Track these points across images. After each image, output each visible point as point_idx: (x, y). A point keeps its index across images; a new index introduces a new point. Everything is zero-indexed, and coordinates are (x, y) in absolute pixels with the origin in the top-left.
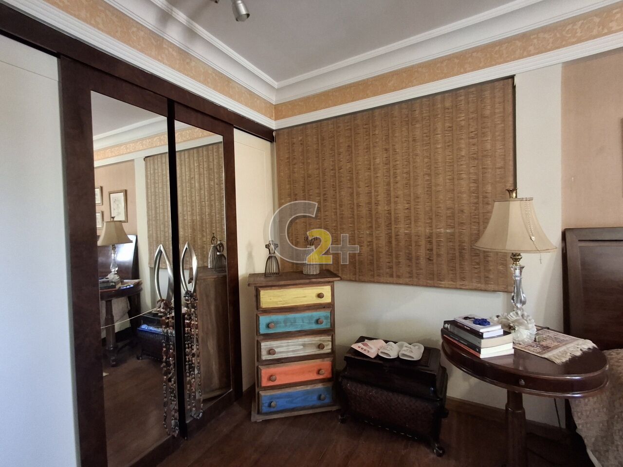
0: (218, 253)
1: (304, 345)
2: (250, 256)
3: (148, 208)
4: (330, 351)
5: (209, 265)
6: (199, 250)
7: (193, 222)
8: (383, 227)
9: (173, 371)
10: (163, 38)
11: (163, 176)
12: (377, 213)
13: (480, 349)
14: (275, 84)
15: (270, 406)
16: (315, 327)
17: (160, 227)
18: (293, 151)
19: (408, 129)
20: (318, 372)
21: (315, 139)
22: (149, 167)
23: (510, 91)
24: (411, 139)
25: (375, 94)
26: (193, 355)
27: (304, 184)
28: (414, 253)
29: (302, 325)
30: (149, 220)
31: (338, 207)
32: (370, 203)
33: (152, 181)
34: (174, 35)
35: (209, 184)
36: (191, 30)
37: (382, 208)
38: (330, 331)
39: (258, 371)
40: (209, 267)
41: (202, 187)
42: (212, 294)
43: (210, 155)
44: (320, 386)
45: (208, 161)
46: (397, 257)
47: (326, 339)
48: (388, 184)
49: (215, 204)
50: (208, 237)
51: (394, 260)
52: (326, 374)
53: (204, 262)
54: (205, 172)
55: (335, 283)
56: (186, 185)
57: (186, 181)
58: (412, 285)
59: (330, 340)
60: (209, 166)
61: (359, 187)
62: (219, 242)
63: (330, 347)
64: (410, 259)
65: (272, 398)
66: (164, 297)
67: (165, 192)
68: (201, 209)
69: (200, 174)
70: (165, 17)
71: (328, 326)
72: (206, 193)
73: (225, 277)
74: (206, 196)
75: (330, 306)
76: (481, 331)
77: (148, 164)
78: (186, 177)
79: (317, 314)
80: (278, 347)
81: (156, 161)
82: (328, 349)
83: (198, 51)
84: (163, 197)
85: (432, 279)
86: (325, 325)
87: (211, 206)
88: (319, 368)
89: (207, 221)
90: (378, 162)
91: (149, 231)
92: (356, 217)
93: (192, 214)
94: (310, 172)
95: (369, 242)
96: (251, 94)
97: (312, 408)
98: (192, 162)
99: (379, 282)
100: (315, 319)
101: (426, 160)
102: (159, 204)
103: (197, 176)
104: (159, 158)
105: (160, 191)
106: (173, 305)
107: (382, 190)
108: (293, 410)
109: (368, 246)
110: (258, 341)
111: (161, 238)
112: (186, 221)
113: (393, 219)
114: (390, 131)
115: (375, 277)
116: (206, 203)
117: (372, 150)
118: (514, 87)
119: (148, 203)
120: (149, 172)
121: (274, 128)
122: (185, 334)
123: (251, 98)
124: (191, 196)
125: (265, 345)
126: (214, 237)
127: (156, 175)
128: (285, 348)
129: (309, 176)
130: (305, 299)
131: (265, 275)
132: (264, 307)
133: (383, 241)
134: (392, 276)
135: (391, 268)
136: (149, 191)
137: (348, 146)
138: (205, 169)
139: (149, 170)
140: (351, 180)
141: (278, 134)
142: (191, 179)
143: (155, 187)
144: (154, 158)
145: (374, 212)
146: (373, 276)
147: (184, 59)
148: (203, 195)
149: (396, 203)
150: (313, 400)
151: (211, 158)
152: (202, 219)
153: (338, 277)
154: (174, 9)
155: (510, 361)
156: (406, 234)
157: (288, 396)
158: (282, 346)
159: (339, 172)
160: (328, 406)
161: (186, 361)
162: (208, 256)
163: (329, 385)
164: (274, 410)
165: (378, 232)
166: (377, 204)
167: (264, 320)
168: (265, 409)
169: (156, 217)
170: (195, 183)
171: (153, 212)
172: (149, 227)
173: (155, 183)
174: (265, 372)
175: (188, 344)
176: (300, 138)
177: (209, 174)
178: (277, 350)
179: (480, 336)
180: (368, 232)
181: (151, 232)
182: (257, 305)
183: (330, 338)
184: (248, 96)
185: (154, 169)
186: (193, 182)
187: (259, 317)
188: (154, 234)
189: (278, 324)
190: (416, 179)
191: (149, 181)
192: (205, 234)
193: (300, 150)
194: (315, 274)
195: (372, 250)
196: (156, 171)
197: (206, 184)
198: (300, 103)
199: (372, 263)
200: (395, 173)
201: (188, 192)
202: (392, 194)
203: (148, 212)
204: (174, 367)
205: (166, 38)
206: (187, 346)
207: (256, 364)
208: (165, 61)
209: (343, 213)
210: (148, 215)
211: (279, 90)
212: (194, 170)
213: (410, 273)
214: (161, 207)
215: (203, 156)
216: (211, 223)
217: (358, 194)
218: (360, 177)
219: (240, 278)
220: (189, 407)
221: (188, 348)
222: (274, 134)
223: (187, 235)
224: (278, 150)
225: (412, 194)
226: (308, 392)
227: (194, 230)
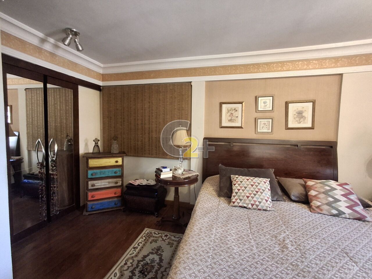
0: (69, 143)
1: (109, 182)
2: (86, 145)
3: (27, 116)
4: (121, 185)
5: (65, 149)
6: (59, 142)
7: (56, 127)
8: (147, 134)
9: (44, 193)
10: (42, 49)
11: (37, 101)
12: (145, 128)
13: (161, 175)
14: (102, 65)
15: (92, 208)
16: (114, 175)
17: (35, 128)
18: (110, 97)
19: (157, 95)
20: (115, 194)
21: (120, 93)
22: (28, 94)
23: (190, 87)
24: (158, 99)
25: (146, 78)
26: (55, 187)
27: (115, 113)
28: (158, 145)
29: (108, 174)
30: (27, 124)
31: (129, 124)
32: (142, 124)
33: (30, 103)
34: (47, 47)
35: (66, 108)
36: (56, 45)
37: (147, 126)
38: (121, 176)
39: (87, 194)
40: (65, 150)
41: (62, 109)
42: (65, 162)
43: (66, 93)
44: (116, 199)
45: (66, 96)
46: (152, 146)
47: (119, 180)
48: (149, 117)
49: (69, 118)
50: (65, 135)
51: (151, 148)
52: (119, 194)
53: (62, 148)
54: (64, 101)
55: (124, 157)
56: (52, 107)
57: (52, 105)
58: (157, 158)
59: (121, 180)
60: (66, 99)
61: (138, 116)
62: (70, 138)
63: (121, 183)
64: (156, 148)
65: (93, 205)
66: (41, 161)
67: (39, 109)
68: (61, 120)
69: (60, 102)
70: (43, 41)
71: (120, 174)
72: (64, 112)
73: (72, 154)
74: (64, 114)
75: (122, 166)
76: (162, 170)
77: (28, 93)
78: (52, 103)
79: (115, 170)
80: (96, 183)
81: (33, 92)
82: (120, 184)
83: (60, 53)
84: (37, 112)
85: (164, 155)
86: (119, 174)
87: (66, 119)
88: (115, 192)
89: (64, 126)
90: (146, 107)
91: (27, 130)
92: (136, 129)
93: (55, 123)
94: (118, 108)
95: (141, 140)
96: (89, 70)
97: (112, 208)
98: (56, 95)
99: (145, 157)
100: (114, 171)
101: (163, 108)
102: (35, 115)
103: (58, 103)
104: (35, 90)
105: (35, 108)
106: (45, 165)
107: (147, 118)
108: (103, 209)
109: (141, 142)
110: (87, 181)
111: (35, 134)
112: (52, 126)
113: (151, 131)
114: (151, 95)
115: (143, 155)
116: (64, 117)
117: (143, 101)
118: (192, 86)
119: (27, 114)
120: (28, 98)
121: (101, 85)
122: (51, 178)
123: (88, 72)
124: (55, 113)
125: (90, 183)
126: (68, 135)
127: (33, 100)
128: (99, 184)
129: (117, 109)
130: (110, 163)
131: (93, 153)
132: (90, 166)
133: (147, 140)
134: (149, 154)
135: (149, 151)
136: (28, 108)
137: (134, 99)
138: (64, 100)
139: (28, 96)
140: (135, 113)
141: (103, 88)
142: (55, 104)
143: (32, 106)
144: (31, 90)
145: (143, 128)
146: (142, 154)
147: (52, 57)
148: (62, 113)
149: (152, 124)
150: (113, 205)
151: (67, 95)
152: (61, 126)
153: (126, 154)
154: (48, 38)
155: (171, 179)
156: (156, 137)
157: (101, 204)
158: (99, 183)
159: (130, 109)
160: (119, 207)
161: (51, 190)
162: (64, 144)
163: (120, 199)
164: (94, 209)
165: (145, 136)
166: (145, 124)
167: (90, 172)
168: (89, 209)
169: (32, 122)
170: (57, 106)
171: (31, 120)
172: (27, 128)
173: (32, 103)
174: (90, 194)
175: (52, 183)
176: (113, 92)
177: (66, 103)
178: (96, 185)
179: (162, 171)
180: (141, 136)
181: (29, 131)
182: (87, 166)
183: (121, 179)
184: (87, 70)
185: (32, 96)
186: (56, 106)
187: (88, 171)
188: (31, 132)
189: (97, 173)
190: (159, 116)
191: (28, 102)
192: (63, 133)
193: (114, 97)
194: (116, 153)
195: (142, 143)
196: (33, 97)
197: (64, 107)
198: (114, 75)
199: (142, 149)
200: (152, 112)
201: (53, 110)
202: (151, 121)
203: (27, 120)
204: (45, 191)
205: (43, 48)
206: (51, 183)
207: (86, 191)
208: (43, 58)
209: (131, 127)
210: (27, 121)
211: (104, 68)
212: (57, 100)
213: (156, 153)
214: (36, 118)
215: (62, 93)
216: (67, 127)
217: (138, 120)
218: (139, 112)
219: (80, 155)
220: (52, 210)
221: (52, 184)
222: (101, 88)
223: (52, 133)
224: (103, 95)
225: (158, 121)
226: (110, 202)
227: (56, 131)
